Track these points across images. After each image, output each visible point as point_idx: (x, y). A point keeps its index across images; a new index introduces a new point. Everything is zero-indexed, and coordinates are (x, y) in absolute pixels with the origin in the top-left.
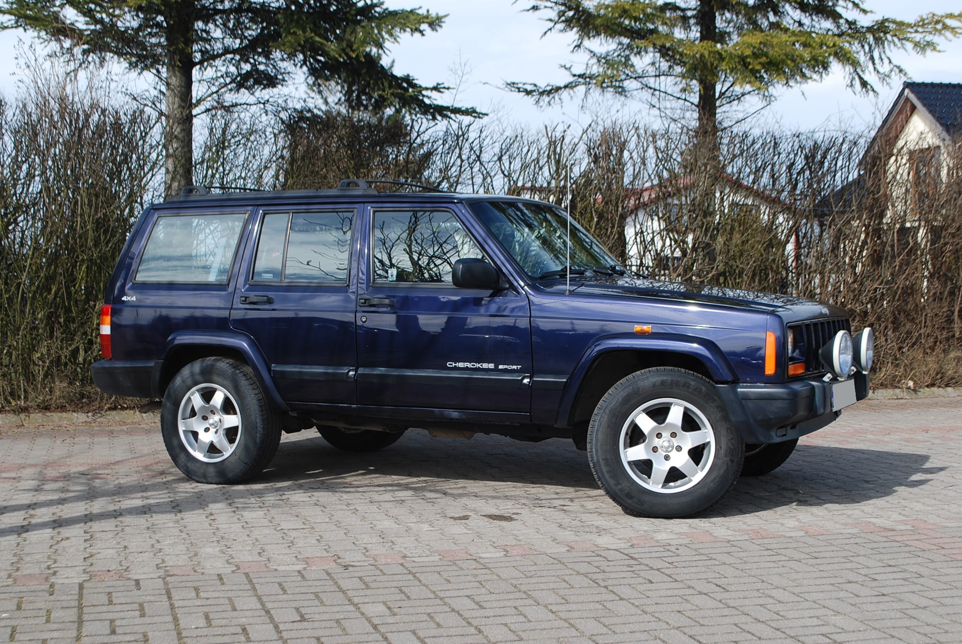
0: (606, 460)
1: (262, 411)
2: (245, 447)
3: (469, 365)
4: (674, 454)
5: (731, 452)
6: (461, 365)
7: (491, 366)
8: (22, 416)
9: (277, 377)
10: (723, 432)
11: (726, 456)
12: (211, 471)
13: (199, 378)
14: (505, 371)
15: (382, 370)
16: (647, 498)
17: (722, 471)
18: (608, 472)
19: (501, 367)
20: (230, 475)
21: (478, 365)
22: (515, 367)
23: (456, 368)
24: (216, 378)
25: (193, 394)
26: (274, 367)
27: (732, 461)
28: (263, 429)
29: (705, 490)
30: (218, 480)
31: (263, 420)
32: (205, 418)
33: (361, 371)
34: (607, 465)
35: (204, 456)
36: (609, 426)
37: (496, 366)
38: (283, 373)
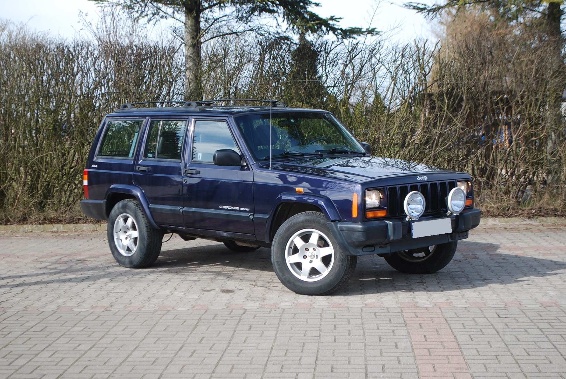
0: (277, 262)
1: (147, 229)
2: (140, 249)
3: (229, 207)
4: (314, 260)
5: (342, 260)
6: (225, 207)
7: (237, 208)
8: (97, 225)
9: (152, 211)
10: (338, 248)
11: (339, 262)
12: (127, 260)
13: (121, 210)
14: (243, 211)
15: (193, 209)
16: (298, 284)
17: (337, 270)
18: (279, 268)
19: (242, 209)
20: (135, 263)
21: (232, 208)
22: (247, 209)
23: (223, 209)
24: (128, 211)
25: (120, 219)
26: (151, 206)
27: (342, 265)
28: (148, 239)
29: (328, 281)
30: (130, 266)
31: (148, 234)
32: (125, 232)
33: (185, 209)
34: (278, 265)
35: (125, 252)
36: (279, 244)
37: (240, 209)
38: (154, 209)
